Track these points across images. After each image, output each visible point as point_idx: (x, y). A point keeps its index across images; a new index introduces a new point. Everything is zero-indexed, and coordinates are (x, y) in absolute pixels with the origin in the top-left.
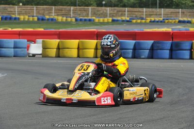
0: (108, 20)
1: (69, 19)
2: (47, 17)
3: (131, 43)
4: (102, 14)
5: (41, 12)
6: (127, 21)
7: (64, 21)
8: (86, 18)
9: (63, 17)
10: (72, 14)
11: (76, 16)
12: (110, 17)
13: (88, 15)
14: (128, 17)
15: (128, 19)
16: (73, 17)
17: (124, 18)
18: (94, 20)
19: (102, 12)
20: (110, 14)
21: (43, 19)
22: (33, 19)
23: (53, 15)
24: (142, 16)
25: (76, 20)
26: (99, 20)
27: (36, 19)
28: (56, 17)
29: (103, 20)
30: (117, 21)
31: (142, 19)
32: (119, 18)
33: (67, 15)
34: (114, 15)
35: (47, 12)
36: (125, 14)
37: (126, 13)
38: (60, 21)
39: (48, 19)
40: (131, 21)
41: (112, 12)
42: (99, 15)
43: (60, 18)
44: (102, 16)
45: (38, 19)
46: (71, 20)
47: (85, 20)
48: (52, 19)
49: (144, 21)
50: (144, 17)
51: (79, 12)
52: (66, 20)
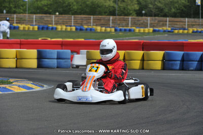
0: (149, 30)
1: (108, 29)
2: (86, 27)
3: (179, 54)
4: (142, 23)
5: (79, 21)
6: (169, 31)
7: (104, 31)
8: (126, 28)
9: (102, 27)
10: (111, 23)
11: (116, 25)
12: (151, 27)
13: (127, 25)
14: (169, 27)
15: (169, 29)
16: (112, 27)
17: (165, 28)
18: (134, 30)
19: (142, 22)
20: (151, 24)
21: (81, 30)
22: (71, 29)
23: (92, 25)
24: (184, 26)
25: (116, 30)
26: (139, 30)
27: (74, 29)
28: (94, 27)
29: (144, 30)
30: (159, 31)
31: (184, 29)
32: (160, 29)
33: (106, 25)
34: (155, 25)
35: (85, 22)
36: (166, 24)
37: (168, 23)
38: (99, 31)
39: (87, 29)
40: (173, 32)
41: (153, 22)
42: (140, 25)
43: (99, 28)
44: (143, 26)
45: (76, 29)
46: (111, 30)
47: (125, 30)
48: (91, 30)
49: (186, 31)
50: (186, 27)
51: (119, 22)
52: (105, 30)
